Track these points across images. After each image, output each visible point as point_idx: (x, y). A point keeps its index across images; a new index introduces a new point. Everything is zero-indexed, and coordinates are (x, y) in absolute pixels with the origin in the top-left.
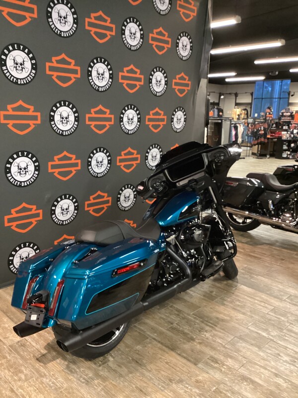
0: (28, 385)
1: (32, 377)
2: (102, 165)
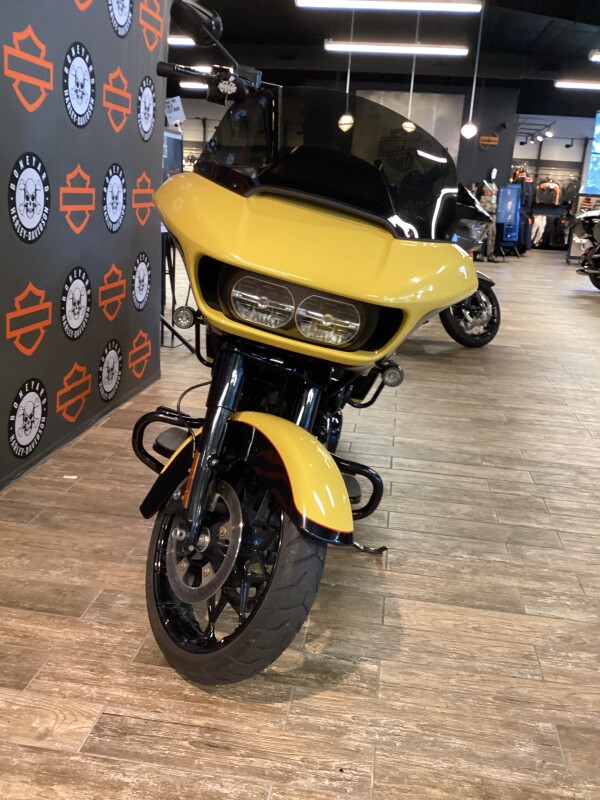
2: (35, 205)
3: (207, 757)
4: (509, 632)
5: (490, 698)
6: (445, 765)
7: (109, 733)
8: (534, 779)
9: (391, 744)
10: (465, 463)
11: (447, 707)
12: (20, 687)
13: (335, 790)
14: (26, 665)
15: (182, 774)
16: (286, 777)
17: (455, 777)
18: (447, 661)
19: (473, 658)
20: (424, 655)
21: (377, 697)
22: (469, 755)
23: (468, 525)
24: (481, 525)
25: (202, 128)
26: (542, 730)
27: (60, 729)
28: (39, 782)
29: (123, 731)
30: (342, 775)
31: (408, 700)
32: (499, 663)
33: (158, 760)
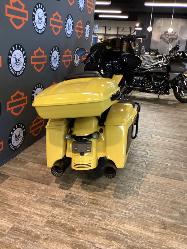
0: (110, 222)
1: (106, 216)
2: (56, 61)
3: (92, 206)
4: (178, 186)
5: (169, 201)
6: (153, 216)
7: (69, 197)
8: (177, 222)
9: (140, 209)
10: (174, 138)
11: (156, 202)
12: (48, 185)
13: (124, 217)
14: (49, 180)
15: (86, 209)
16: (112, 213)
17: (155, 219)
18: (158, 191)
19: (166, 191)
20: (152, 189)
21: (138, 197)
22: (160, 214)
23: (171, 156)
24: (175, 156)
25: (105, 29)
26: (182, 211)
27: (57, 195)
28: (52, 206)
29: (72, 198)
30: (126, 214)
31: (146, 199)
32: (173, 193)
33: (80, 205)
